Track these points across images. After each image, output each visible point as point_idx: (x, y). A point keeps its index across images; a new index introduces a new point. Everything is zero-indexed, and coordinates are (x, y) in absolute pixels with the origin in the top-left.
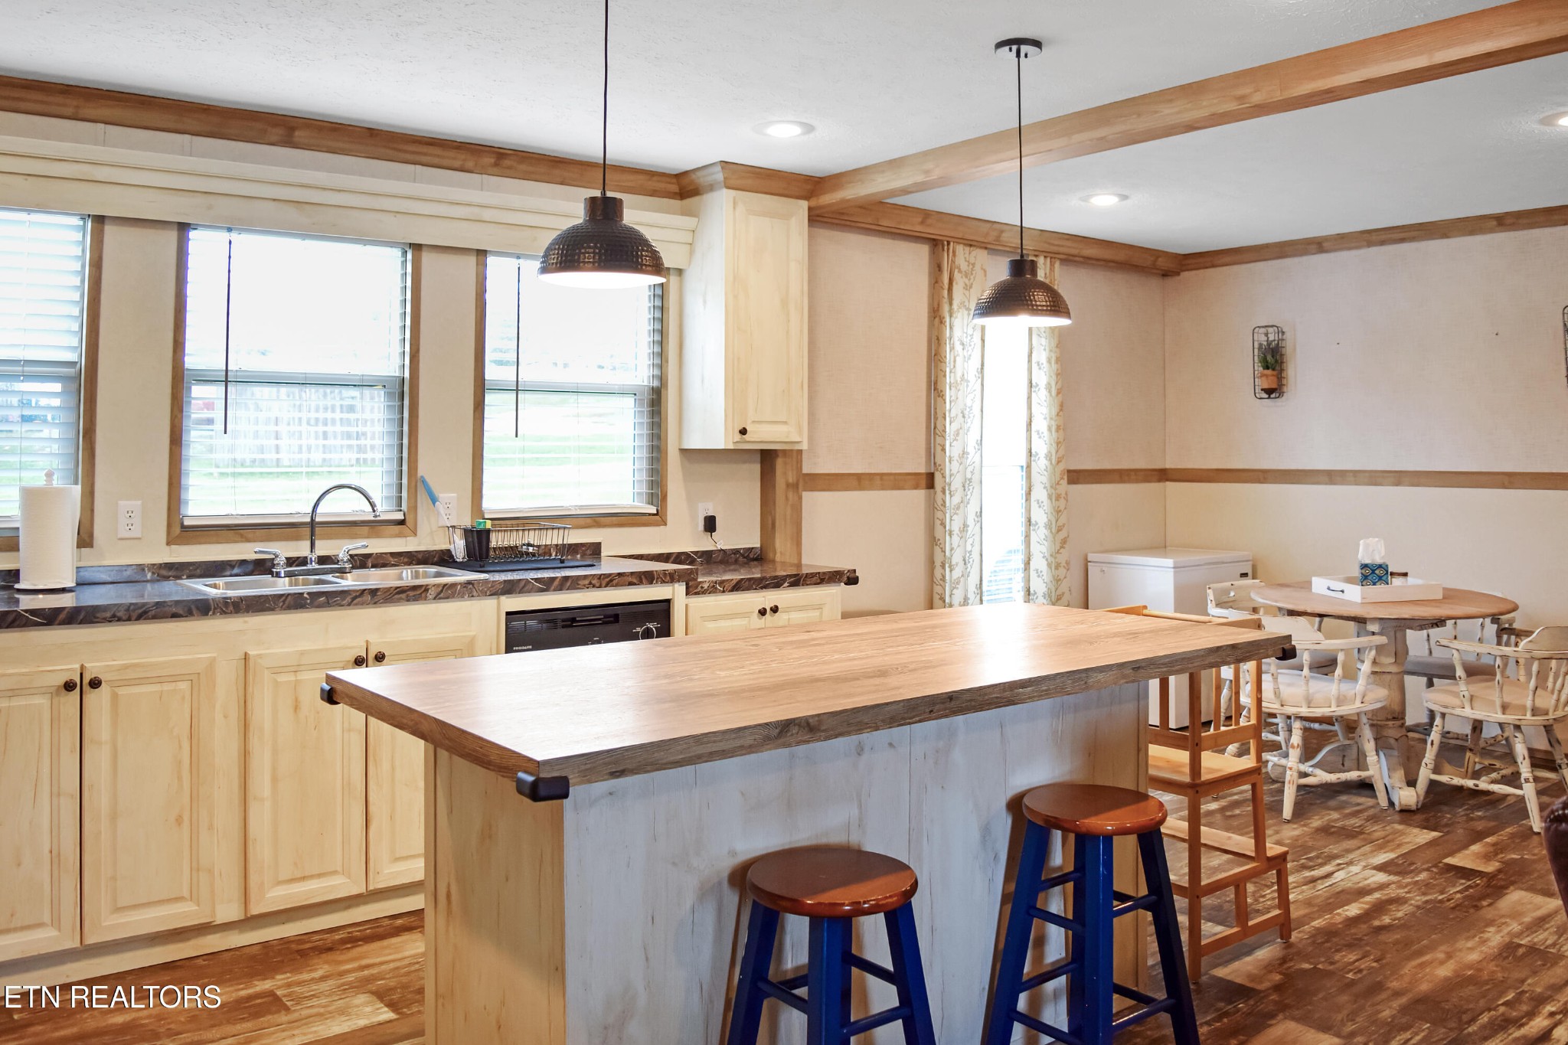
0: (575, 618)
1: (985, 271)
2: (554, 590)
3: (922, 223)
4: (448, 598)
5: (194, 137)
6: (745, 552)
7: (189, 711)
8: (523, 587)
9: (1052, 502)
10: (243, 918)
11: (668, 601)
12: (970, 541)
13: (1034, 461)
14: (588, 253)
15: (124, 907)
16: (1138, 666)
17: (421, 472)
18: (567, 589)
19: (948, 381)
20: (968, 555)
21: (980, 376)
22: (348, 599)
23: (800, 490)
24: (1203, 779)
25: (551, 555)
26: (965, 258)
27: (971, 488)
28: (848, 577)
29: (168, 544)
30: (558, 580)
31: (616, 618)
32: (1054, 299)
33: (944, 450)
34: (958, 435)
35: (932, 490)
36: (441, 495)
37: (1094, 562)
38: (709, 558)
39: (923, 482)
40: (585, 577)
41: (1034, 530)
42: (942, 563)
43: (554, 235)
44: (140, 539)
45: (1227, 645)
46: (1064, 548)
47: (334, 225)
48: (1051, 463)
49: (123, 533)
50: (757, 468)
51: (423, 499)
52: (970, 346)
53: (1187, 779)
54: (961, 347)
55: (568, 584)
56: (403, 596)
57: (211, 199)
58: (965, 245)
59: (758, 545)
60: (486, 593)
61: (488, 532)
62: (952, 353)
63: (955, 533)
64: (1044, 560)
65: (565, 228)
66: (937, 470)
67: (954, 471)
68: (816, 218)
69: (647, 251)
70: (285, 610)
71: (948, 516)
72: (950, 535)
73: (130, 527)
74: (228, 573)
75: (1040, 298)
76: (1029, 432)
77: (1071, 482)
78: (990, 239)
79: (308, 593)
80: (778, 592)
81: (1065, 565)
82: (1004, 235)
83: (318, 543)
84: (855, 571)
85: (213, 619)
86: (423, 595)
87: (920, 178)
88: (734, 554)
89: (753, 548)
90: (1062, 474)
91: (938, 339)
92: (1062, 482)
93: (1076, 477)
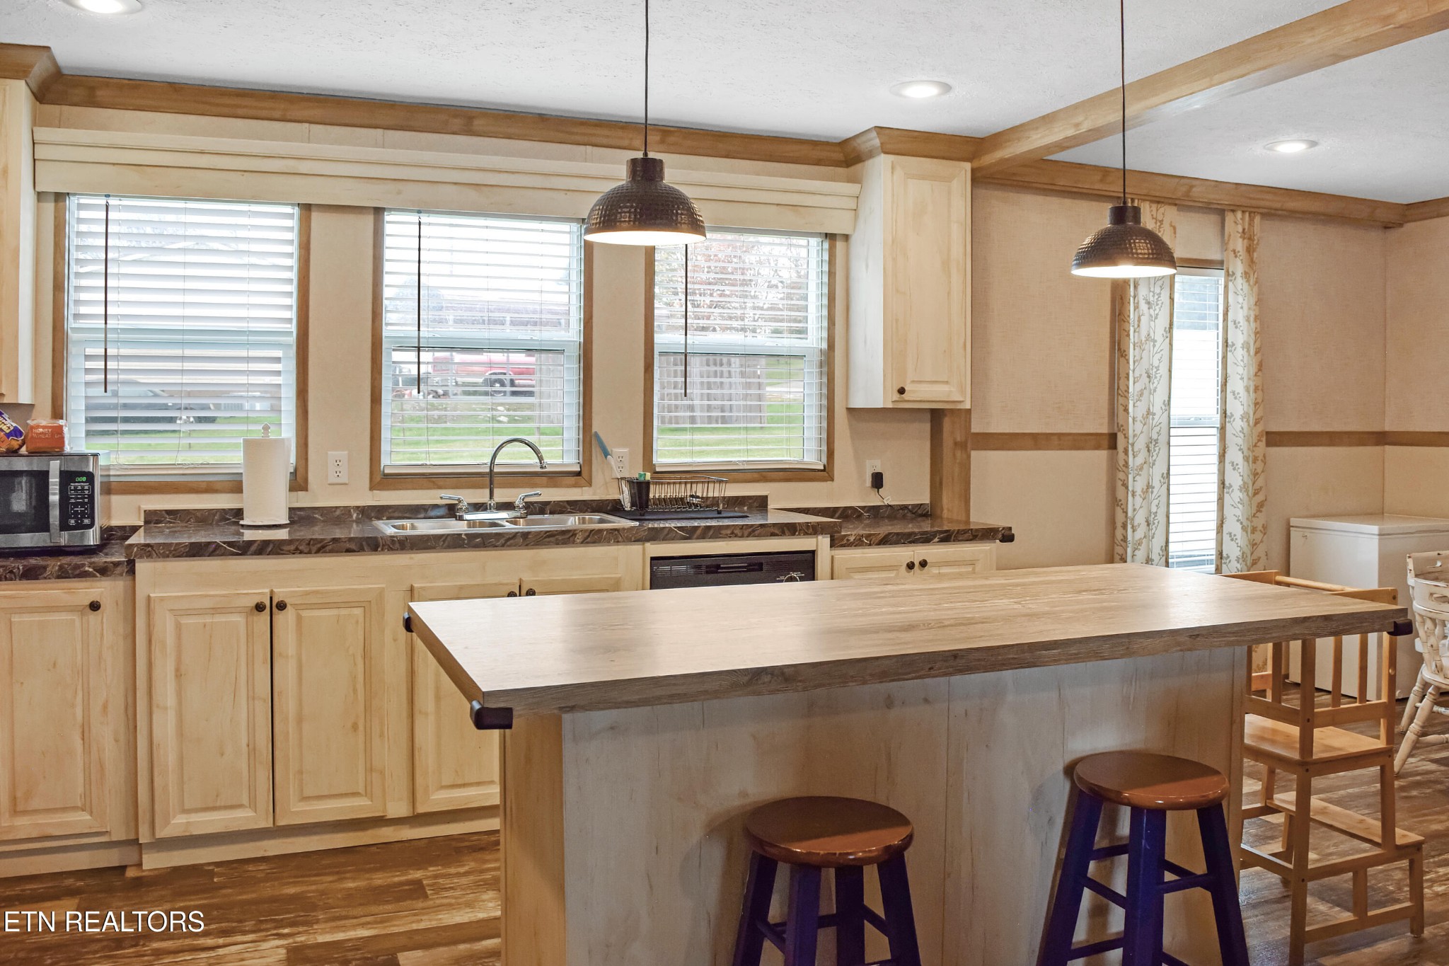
0: (720, 565)
1: (1174, 228)
2: (698, 538)
3: (1102, 181)
4: (594, 542)
5: (386, 131)
6: (913, 508)
7: (362, 633)
8: (667, 535)
9: (1249, 465)
10: (411, 815)
11: (813, 552)
12: (1155, 502)
13: (1229, 422)
14: (625, 212)
15: (309, 797)
16: (1197, 633)
17: (595, 428)
18: (709, 538)
19: (1132, 340)
20: (1153, 516)
21: (1168, 335)
22: (502, 541)
23: (969, 450)
24: (1314, 757)
25: (718, 506)
26: (1152, 215)
27: (1157, 449)
28: (1003, 535)
29: (371, 489)
30: (701, 529)
31: (760, 567)
32: (1157, 248)
33: (1126, 410)
34: (1141, 395)
35: (1114, 451)
36: (615, 450)
37: (1296, 527)
38: (875, 513)
39: (1105, 443)
40: (728, 526)
41: (1228, 493)
42: (1123, 523)
43: (597, 197)
44: (346, 484)
45: (1318, 616)
46: (1261, 511)
47: (510, 204)
48: (1249, 425)
49: (333, 479)
50: (927, 427)
51: (596, 452)
52: (1157, 305)
53: (1295, 755)
54: (1147, 306)
55: (711, 533)
56: (552, 539)
57: (400, 186)
58: (1152, 201)
59: (928, 501)
60: (631, 538)
61: (648, 483)
62: (1136, 312)
63: (1137, 494)
64: (1239, 524)
65: (608, 190)
66: (1119, 430)
67: (1138, 432)
68: (980, 179)
69: (683, 209)
70: (445, 548)
71: (1131, 477)
72: (1133, 495)
73: (338, 474)
74: (422, 516)
75: (1142, 247)
76: (1224, 393)
77: (1269, 444)
78: (1179, 194)
79: (466, 535)
80: (927, 547)
81: (1262, 530)
82: (1194, 189)
83: (496, 491)
84: (1010, 528)
85: (382, 554)
86: (571, 539)
87: (1071, 132)
88: (901, 509)
89: (921, 504)
90: (1260, 436)
91: (1122, 298)
92: (1259, 444)
93: (1274, 439)
